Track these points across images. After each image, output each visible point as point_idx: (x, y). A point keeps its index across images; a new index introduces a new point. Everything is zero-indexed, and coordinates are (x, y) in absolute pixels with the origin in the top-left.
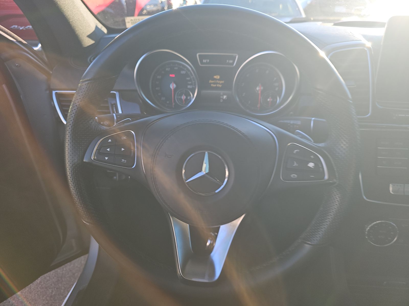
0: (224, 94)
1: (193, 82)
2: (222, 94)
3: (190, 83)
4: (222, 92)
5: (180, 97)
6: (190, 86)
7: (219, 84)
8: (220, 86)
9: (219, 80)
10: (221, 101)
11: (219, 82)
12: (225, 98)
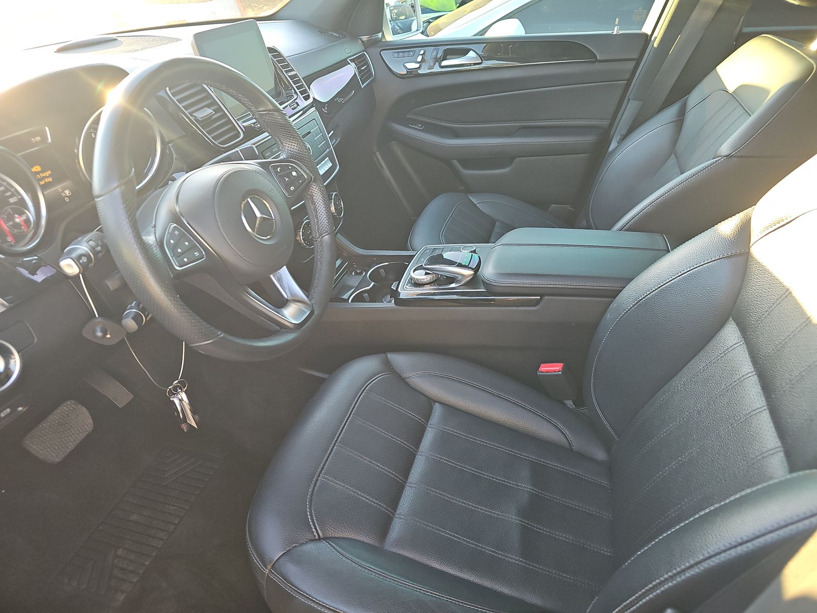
0: (64, 189)
1: (13, 190)
2: (60, 190)
3: (9, 194)
4: (58, 188)
5: (11, 223)
6: (12, 198)
7: (46, 177)
8: (50, 179)
9: (42, 172)
10: (67, 200)
11: (44, 175)
12: (69, 193)
